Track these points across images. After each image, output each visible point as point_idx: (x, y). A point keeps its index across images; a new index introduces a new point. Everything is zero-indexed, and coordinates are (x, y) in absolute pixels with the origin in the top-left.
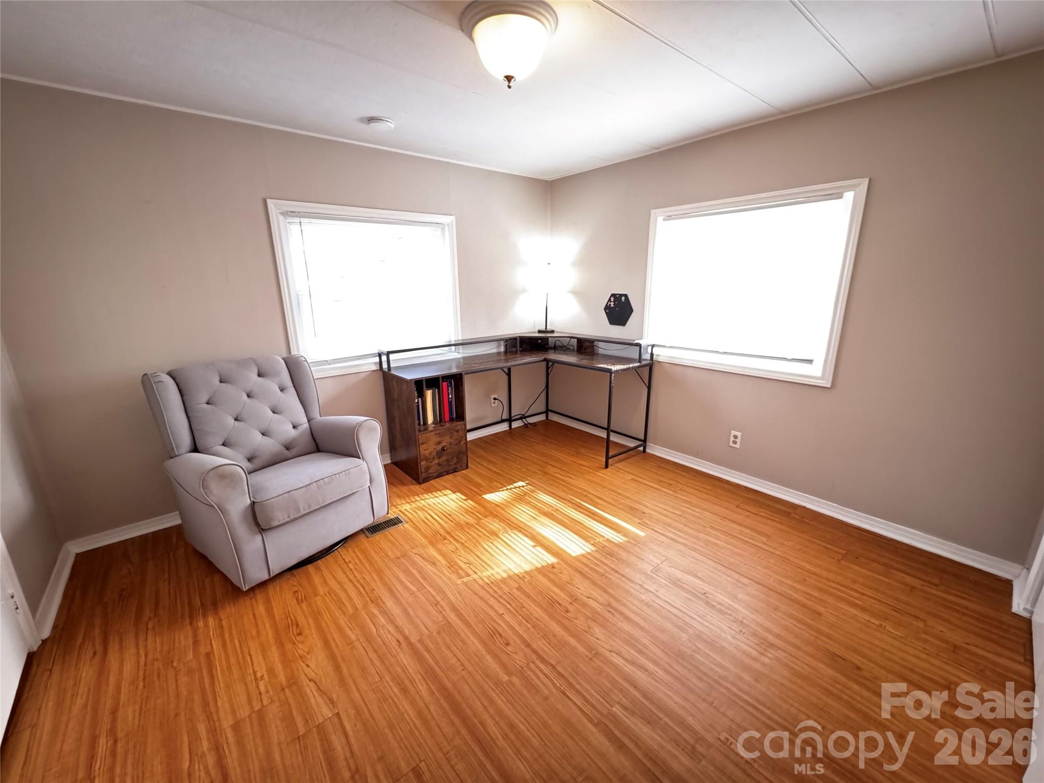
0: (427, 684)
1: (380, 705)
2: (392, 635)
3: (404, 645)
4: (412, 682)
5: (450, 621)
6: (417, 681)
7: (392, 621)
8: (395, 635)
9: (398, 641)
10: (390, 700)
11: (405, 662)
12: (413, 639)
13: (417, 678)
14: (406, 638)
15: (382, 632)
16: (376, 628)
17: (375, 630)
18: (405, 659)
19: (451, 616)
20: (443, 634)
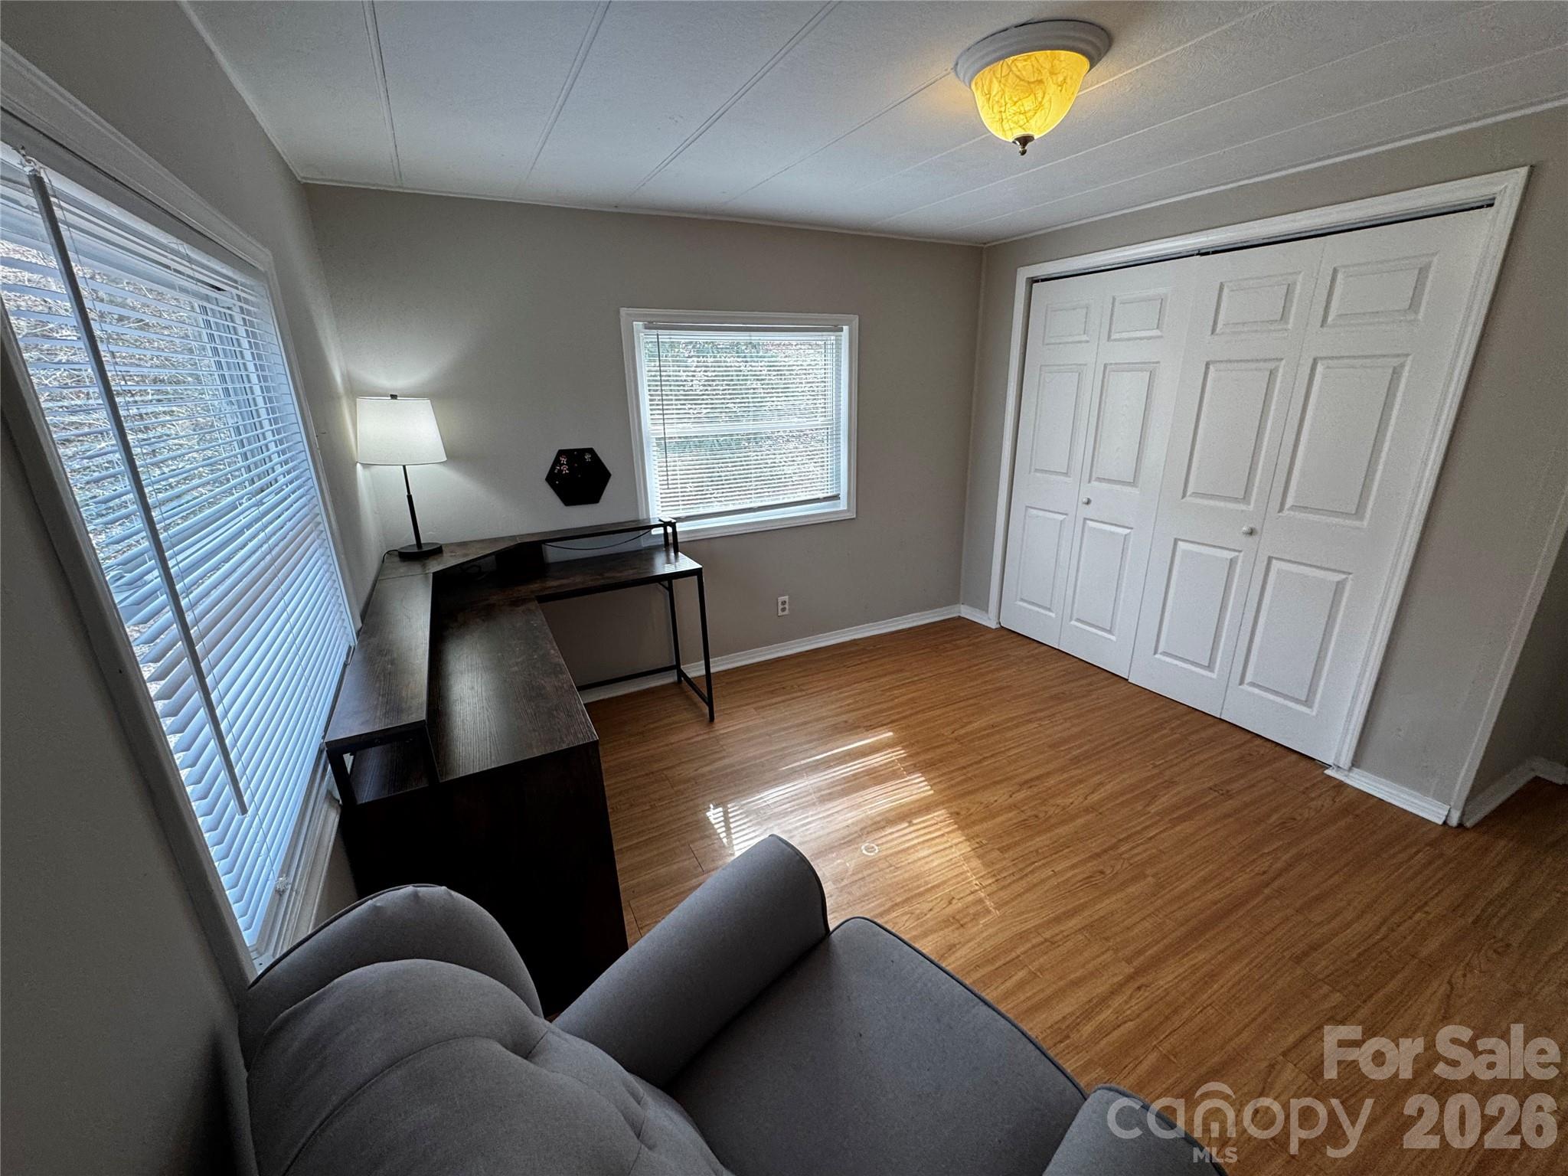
0: (1192, 952)
1: (1245, 1002)
2: (1131, 997)
3: (1142, 981)
4: (1195, 969)
5: (1079, 926)
6: (1192, 963)
7: (1104, 1000)
8: (1129, 993)
9: (1139, 988)
10: (1234, 991)
11: (1170, 978)
12: (1129, 970)
13: (1187, 963)
14: (1130, 978)
15: (1129, 1012)
16: (1125, 1022)
17: (1130, 1024)
18: (1166, 977)
19: (1070, 925)
20: (1108, 933)
